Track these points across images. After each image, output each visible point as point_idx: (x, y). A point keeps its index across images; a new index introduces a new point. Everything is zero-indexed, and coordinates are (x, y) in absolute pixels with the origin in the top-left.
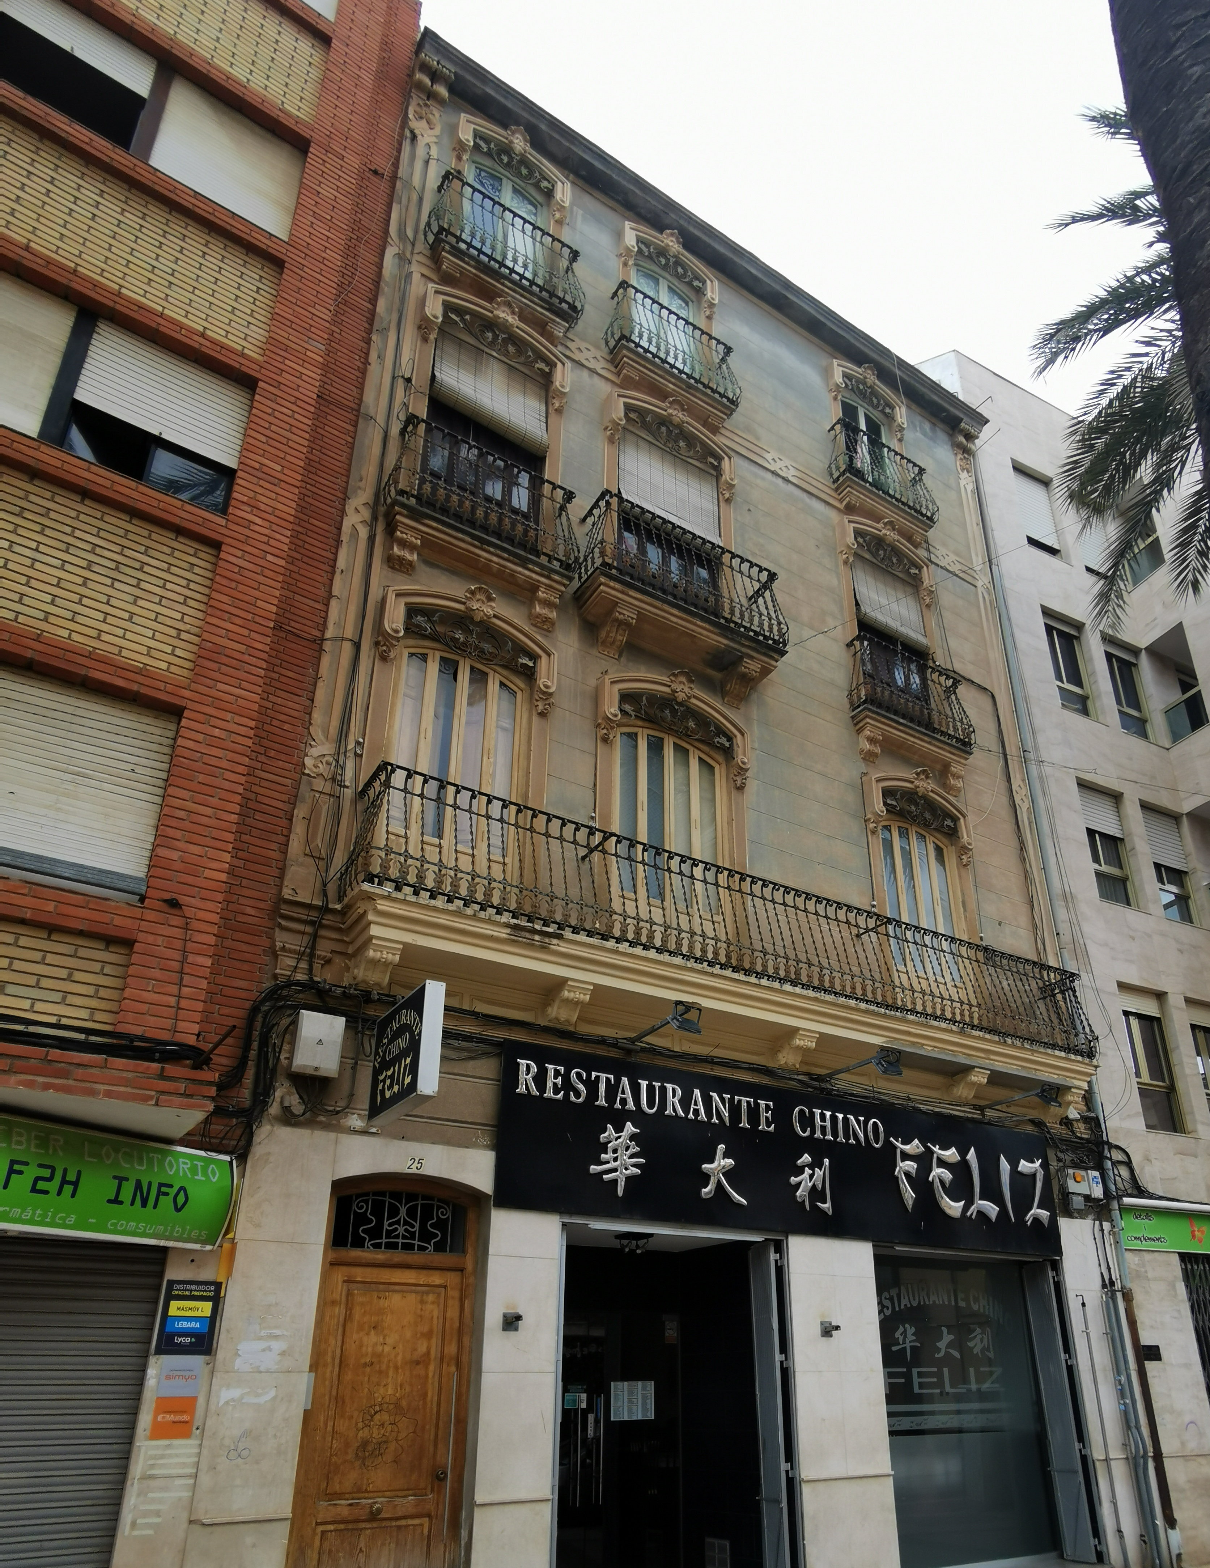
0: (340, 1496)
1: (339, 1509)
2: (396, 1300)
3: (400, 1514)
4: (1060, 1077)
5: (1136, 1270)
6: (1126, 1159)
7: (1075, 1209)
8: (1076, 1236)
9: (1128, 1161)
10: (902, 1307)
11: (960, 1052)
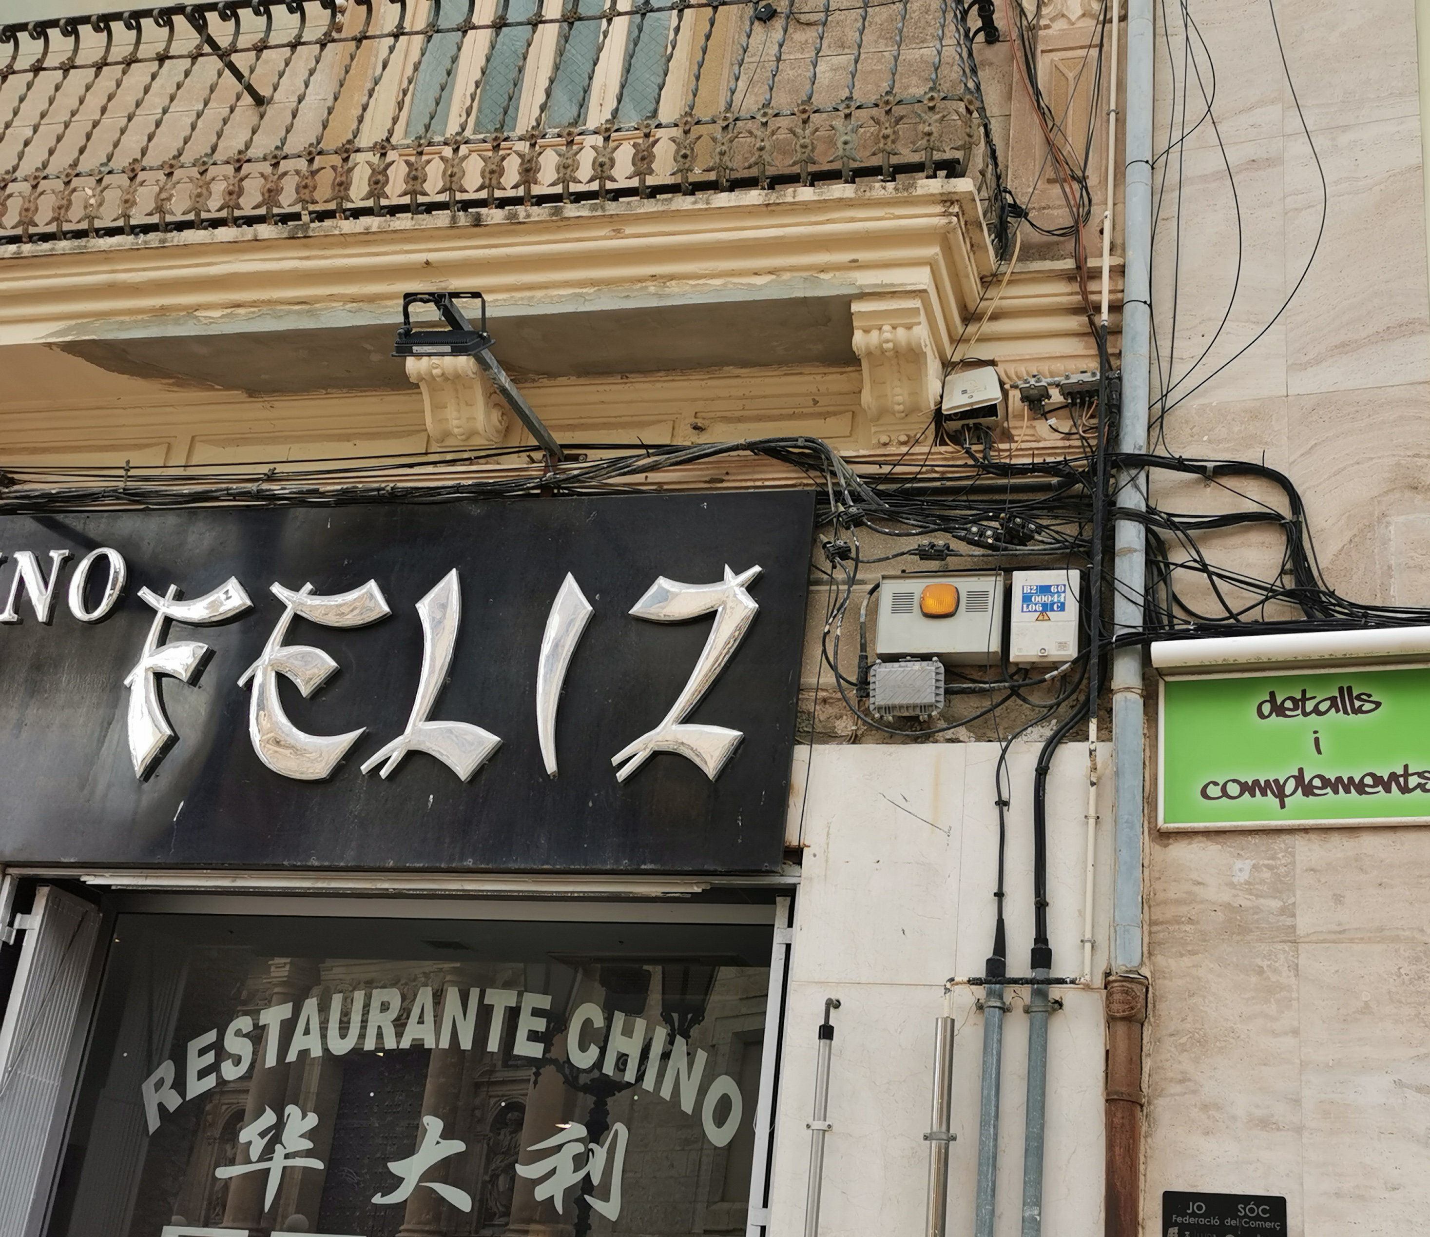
4: (786, 276)
5: (1228, 906)
6: (1279, 503)
7: (888, 709)
8: (900, 801)
9: (1286, 512)
10: (292, 1057)
11: (331, 297)
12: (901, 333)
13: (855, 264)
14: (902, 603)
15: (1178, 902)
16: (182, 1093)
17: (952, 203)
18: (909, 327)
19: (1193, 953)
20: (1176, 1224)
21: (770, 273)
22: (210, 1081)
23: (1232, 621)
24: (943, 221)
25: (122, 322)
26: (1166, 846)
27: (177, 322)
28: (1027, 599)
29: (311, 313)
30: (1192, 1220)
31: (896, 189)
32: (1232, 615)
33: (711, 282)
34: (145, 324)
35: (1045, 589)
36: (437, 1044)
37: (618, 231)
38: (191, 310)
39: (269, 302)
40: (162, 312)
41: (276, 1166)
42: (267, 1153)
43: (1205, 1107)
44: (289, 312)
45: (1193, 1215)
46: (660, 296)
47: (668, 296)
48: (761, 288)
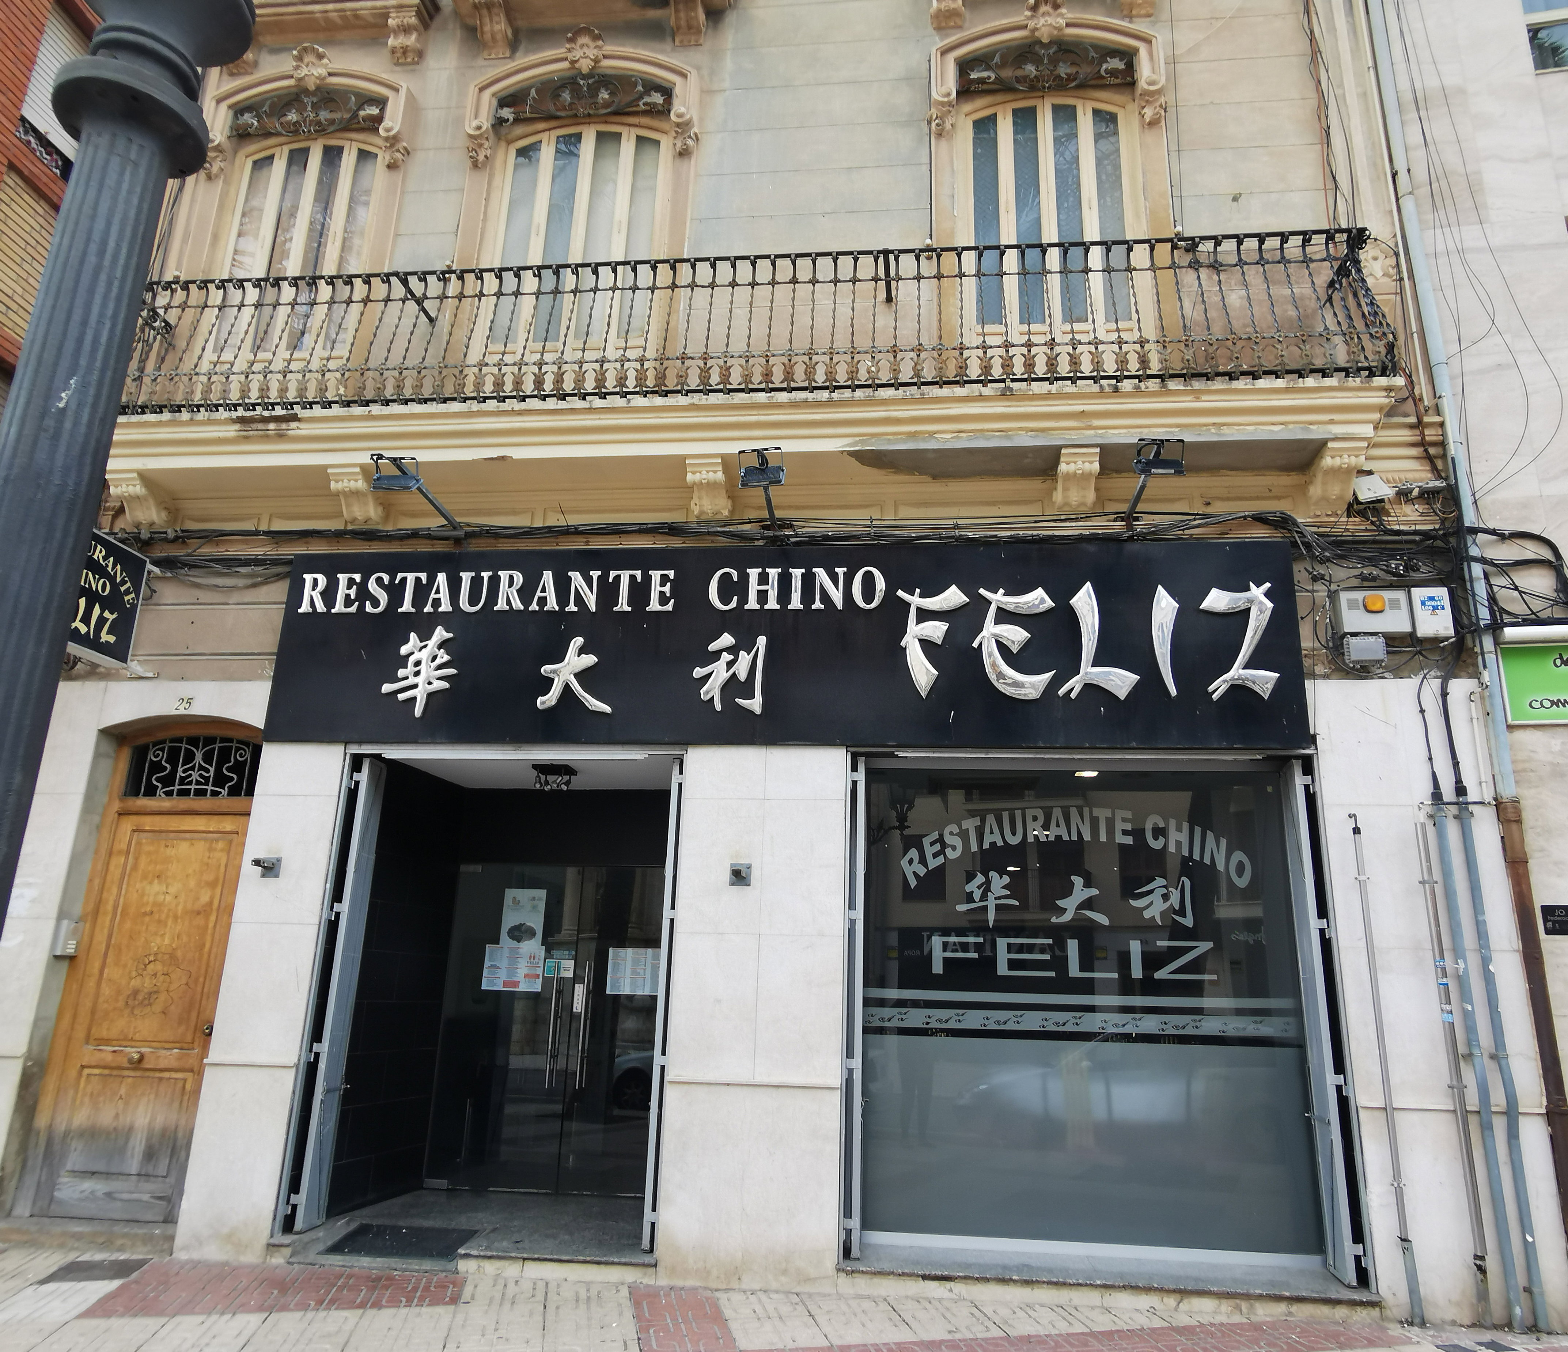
0: (107, 1042)
1: (103, 1055)
2: (183, 848)
3: (162, 1066)
4: (1291, 426)
5: (1552, 764)
6: (1547, 554)
7: (1358, 662)
8: (1365, 710)
9: (1552, 559)
10: (986, 846)
11: (1021, 429)
12: (1353, 458)
13: (1332, 422)
14: (1352, 604)
15: (1523, 761)
16: (926, 866)
17: (1391, 391)
18: (1356, 456)
19: (1537, 787)
20: (1550, 921)
21: (1282, 424)
22: (940, 860)
23: (1533, 616)
24: (1387, 400)
25: (889, 440)
26: (1511, 732)
27: (924, 440)
28: (1423, 603)
29: (1008, 437)
30: (1559, 919)
31: (1362, 382)
32: (1533, 613)
33: (1247, 427)
34: (904, 441)
35: (1432, 599)
36: (1070, 838)
37: (1198, 398)
38: (932, 434)
39: (982, 430)
40: (913, 435)
41: (991, 903)
42: (984, 897)
43: (1556, 863)
44: (994, 436)
45: (1559, 916)
46: (1220, 435)
47: (1223, 435)
48: (1277, 432)
